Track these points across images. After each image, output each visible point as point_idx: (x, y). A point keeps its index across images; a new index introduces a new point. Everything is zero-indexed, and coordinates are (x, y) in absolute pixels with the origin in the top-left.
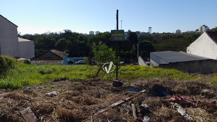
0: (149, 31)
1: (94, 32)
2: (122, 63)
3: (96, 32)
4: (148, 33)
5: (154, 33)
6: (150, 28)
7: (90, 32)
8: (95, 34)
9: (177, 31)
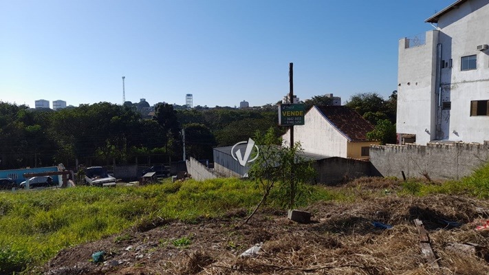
0: (187, 102)
1: (48, 102)
2: (150, 175)
3: (54, 102)
4: (185, 106)
5: (199, 107)
6: (189, 95)
7: (36, 102)
8: (51, 107)
9: (241, 103)
